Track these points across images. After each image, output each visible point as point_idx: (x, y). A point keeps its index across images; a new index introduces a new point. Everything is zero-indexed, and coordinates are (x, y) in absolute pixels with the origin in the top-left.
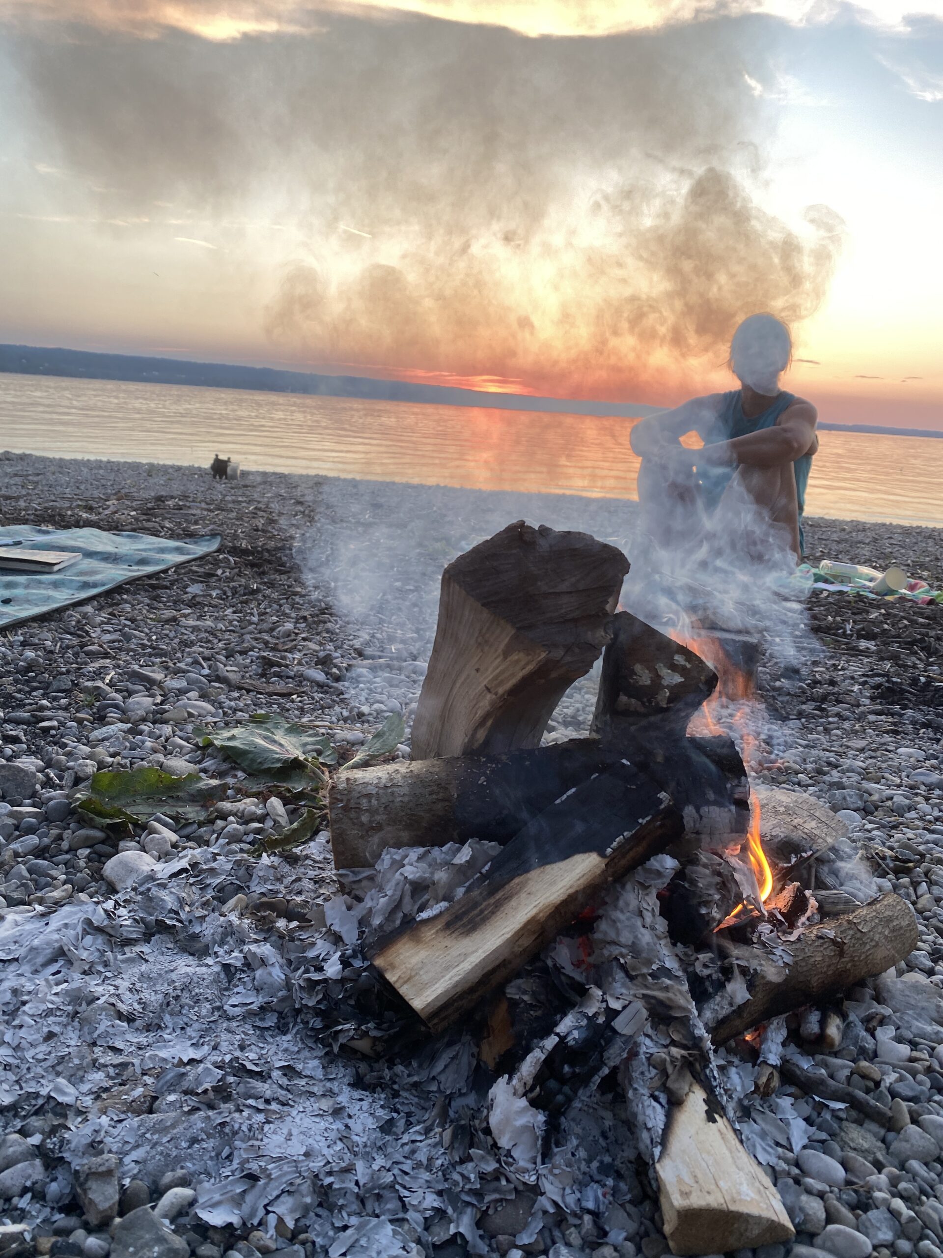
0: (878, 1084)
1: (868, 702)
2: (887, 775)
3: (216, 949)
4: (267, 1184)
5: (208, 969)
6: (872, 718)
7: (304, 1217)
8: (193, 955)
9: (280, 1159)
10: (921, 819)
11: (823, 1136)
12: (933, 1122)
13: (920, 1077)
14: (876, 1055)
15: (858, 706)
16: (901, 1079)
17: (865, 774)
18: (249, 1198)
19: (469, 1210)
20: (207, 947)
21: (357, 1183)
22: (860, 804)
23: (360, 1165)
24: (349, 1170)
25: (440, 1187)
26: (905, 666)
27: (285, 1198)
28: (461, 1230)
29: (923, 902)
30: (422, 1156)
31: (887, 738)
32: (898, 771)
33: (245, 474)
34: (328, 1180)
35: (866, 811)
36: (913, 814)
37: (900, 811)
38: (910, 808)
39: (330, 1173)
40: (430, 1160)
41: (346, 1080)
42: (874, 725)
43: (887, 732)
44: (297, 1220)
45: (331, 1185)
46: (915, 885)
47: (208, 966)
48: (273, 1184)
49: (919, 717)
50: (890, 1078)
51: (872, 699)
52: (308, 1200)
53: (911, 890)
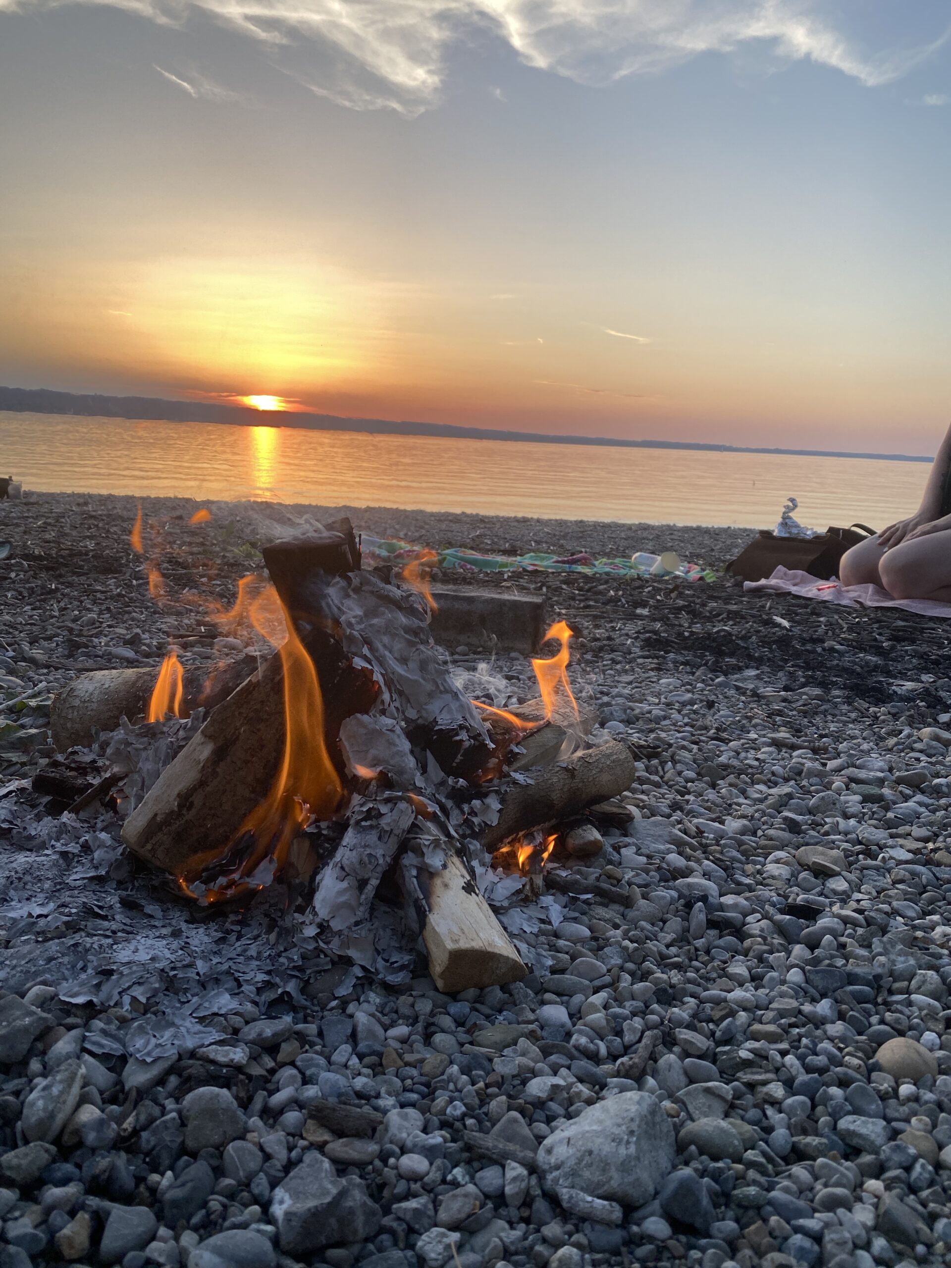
0: (619, 881)
1: (637, 650)
2: (649, 698)
3: (53, 842)
4: (120, 979)
5: (47, 858)
6: (640, 661)
7: (154, 996)
8: (31, 850)
9: (129, 963)
10: (674, 725)
11: (577, 914)
12: (657, 896)
13: (652, 873)
14: (620, 864)
15: (630, 653)
16: (638, 875)
17: (630, 698)
18: (105, 988)
19: (294, 980)
20: (44, 843)
21: (198, 974)
22: (624, 717)
23: (200, 964)
24: (190, 965)
25: (269, 968)
26: (673, 625)
27: (136, 987)
28: (288, 990)
29: (668, 776)
30: (252, 952)
31: (652, 673)
32: (658, 695)
33: (28, 494)
34: (172, 973)
35: (628, 722)
36: (667, 722)
37: (658, 720)
38: (665, 718)
39: (173, 969)
40: (259, 953)
41: (183, 918)
42: (642, 666)
43: (652, 670)
44: (148, 999)
45: (175, 976)
46: (663, 764)
47: (47, 855)
48: (125, 979)
49: (680, 659)
50: (629, 875)
51: (642, 648)
52: (157, 985)
53: (660, 768)
